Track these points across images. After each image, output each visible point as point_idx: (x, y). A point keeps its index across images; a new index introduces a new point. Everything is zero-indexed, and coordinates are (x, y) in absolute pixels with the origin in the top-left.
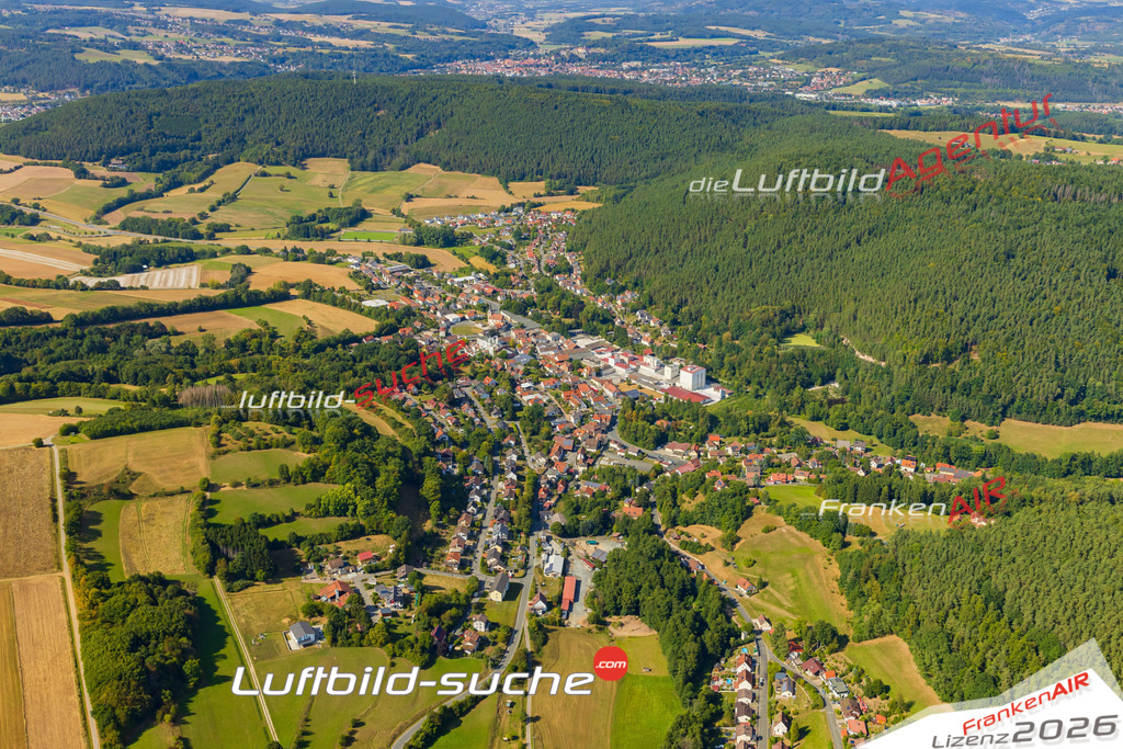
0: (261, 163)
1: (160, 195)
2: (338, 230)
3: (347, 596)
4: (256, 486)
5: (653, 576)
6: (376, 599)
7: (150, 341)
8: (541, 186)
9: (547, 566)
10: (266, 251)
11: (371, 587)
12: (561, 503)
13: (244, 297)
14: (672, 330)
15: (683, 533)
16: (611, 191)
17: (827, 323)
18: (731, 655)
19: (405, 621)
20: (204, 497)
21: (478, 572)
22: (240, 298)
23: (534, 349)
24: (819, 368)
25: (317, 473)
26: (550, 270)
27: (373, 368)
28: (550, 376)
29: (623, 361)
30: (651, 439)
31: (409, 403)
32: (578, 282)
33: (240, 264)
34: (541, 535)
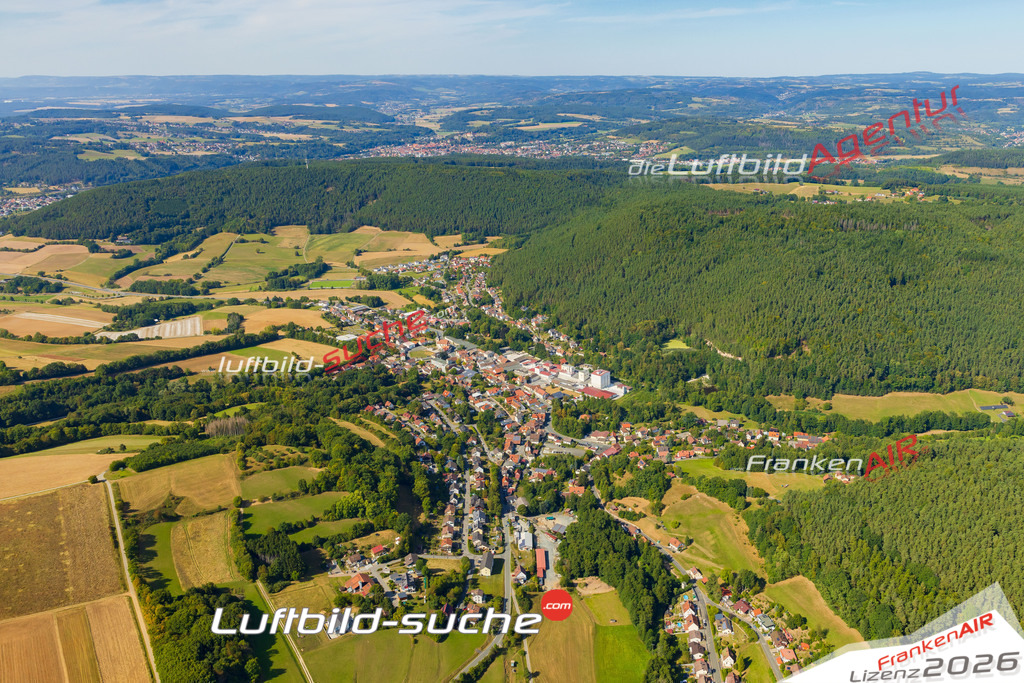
0: (239, 232)
1: (160, 262)
2: (307, 281)
3: (369, 586)
4: (280, 499)
5: (606, 543)
6: (393, 585)
7: (172, 381)
8: (458, 238)
9: (520, 542)
10: (252, 301)
11: (386, 576)
12: (521, 489)
13: (242, 340)
14: (578, 343)
15: (619, 505)
16: (513, 239)
17: (693, 331)
18: (677, 602)
19: (419, 602)
20: (239, 513)
21: (467, 552)
22: (240, 342)
23: (475, 365)
24: (694, 364)
25: (330, 484)
26: (477, 302)
27: (355, 391)
28: (492, 386)
29: (545, 370)
30: (579, 430)
31: (389, 417)
32: (500, 310)
33: (234, 313)
34: (510, 516)
